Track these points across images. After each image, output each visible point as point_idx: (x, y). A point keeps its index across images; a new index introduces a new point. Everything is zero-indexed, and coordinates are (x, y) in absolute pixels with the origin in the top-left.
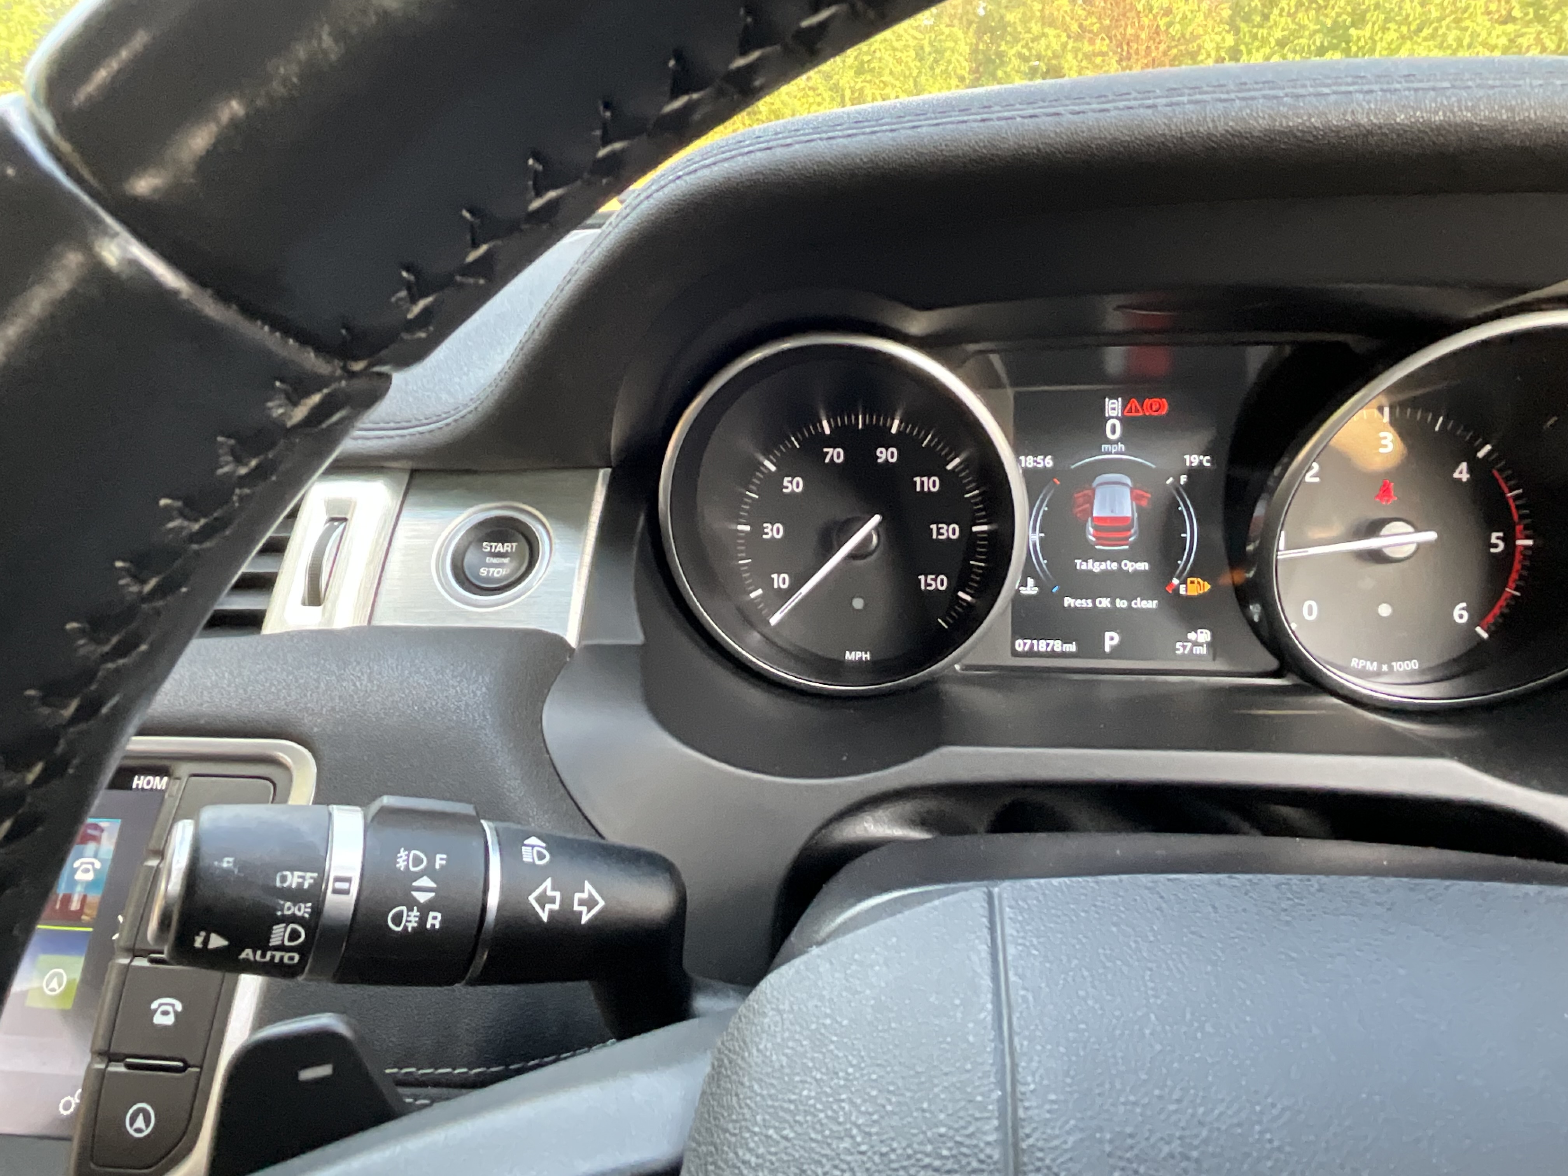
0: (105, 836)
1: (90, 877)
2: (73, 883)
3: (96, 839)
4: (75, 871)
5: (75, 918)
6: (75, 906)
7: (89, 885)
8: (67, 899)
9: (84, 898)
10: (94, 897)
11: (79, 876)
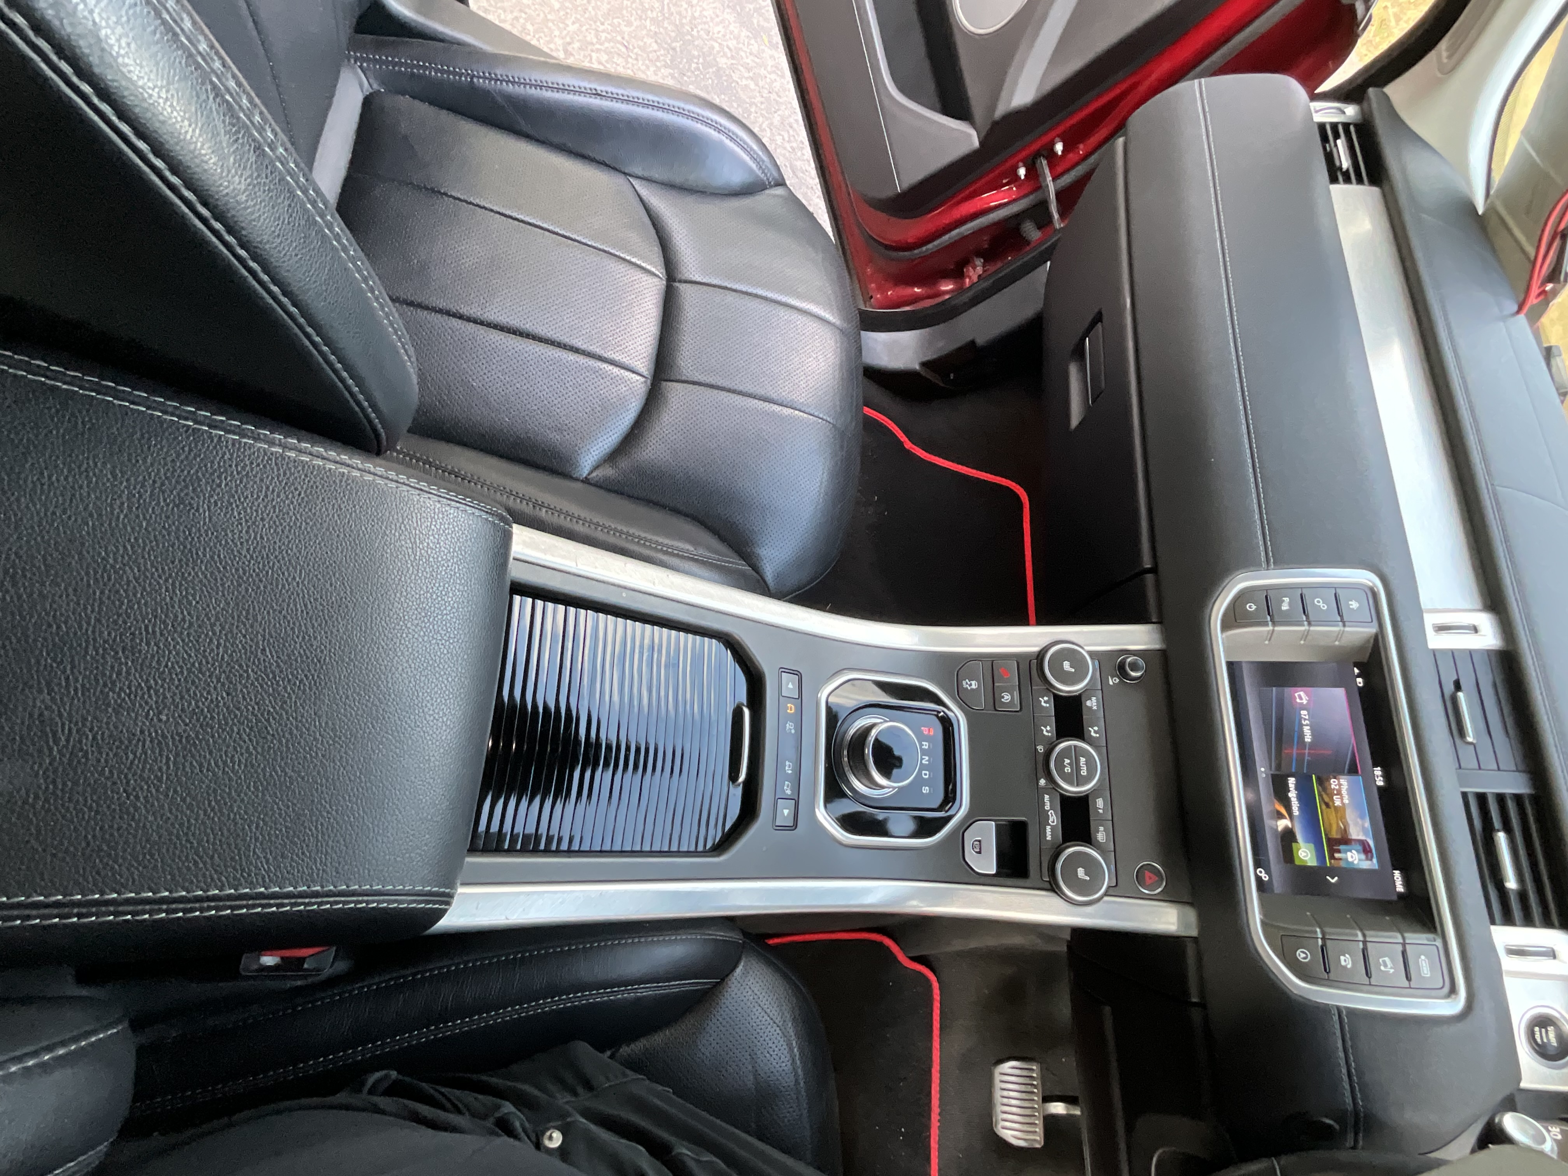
0: (1369, 862)
1: (1350, 860)
2: (1346, 852)
3: (1367, 859)
4: (1350, 851)
5: (1332, 857)
6: (1337, 855)
7: (1347, 859)
8: (1339, 851)
9: (1340, 859)
10: (1342, 864)
11: (1349, 854)
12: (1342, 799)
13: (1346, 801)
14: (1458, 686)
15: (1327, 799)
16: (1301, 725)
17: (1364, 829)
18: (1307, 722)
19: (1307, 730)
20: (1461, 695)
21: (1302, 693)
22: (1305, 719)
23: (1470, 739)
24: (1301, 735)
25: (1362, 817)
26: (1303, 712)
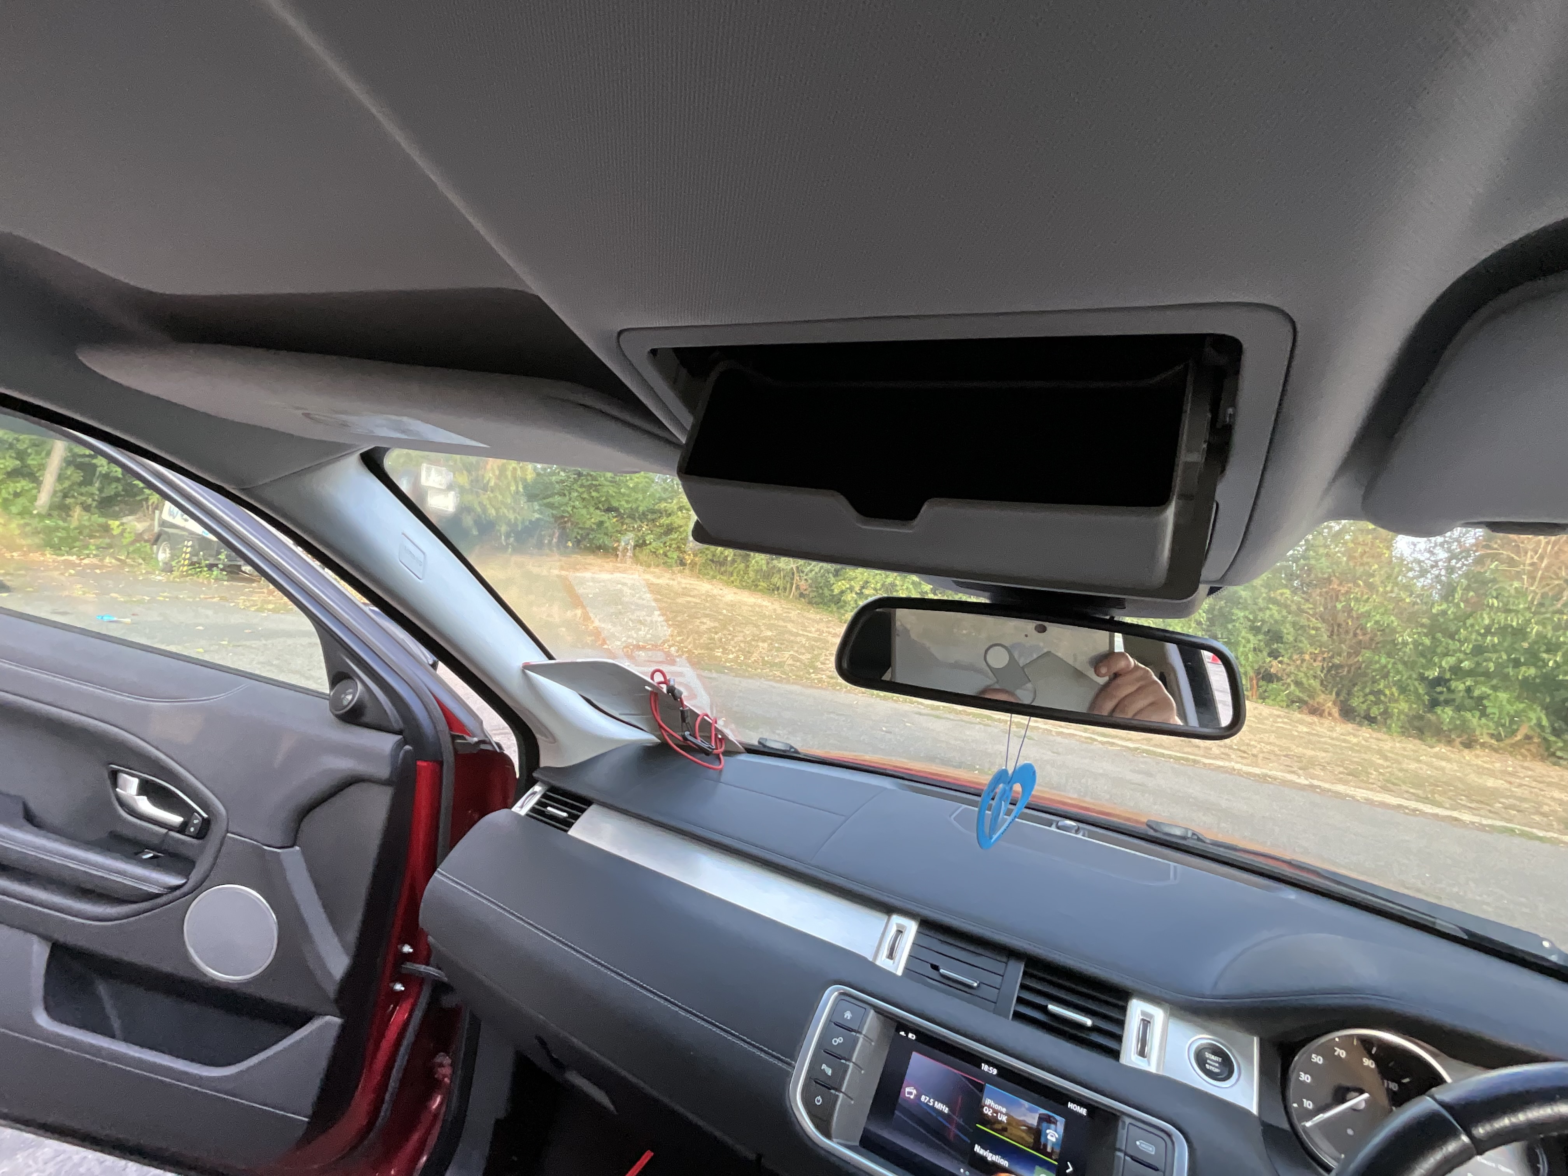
0: (1058, 1124)
1: (1054, 1140)
2: (1047, 1139)
3: (1055, 1124)
4: (1047, 1135)
5: (1049, 1155)
6: (1049, 1150)
7: (1054, 1144)
8: (1045, 1146)
9: (1053, 1149)
10: (1057, 1150)
11: (1049, 1137)
12: (1002, 1113)
13: (1004, 1110)
14: (935, 968)
15: (998, 1127)
16: (933, 1108)
17: (1031, 1110)
18: (932, 1100)
19: (939, 1106)
20: (942, 971)
21: (907, 1090)
22: (929, 1101)
23: (975, 985)
24: (940, 1113)
25: (1021, 1105)
26: (923, 1098)
